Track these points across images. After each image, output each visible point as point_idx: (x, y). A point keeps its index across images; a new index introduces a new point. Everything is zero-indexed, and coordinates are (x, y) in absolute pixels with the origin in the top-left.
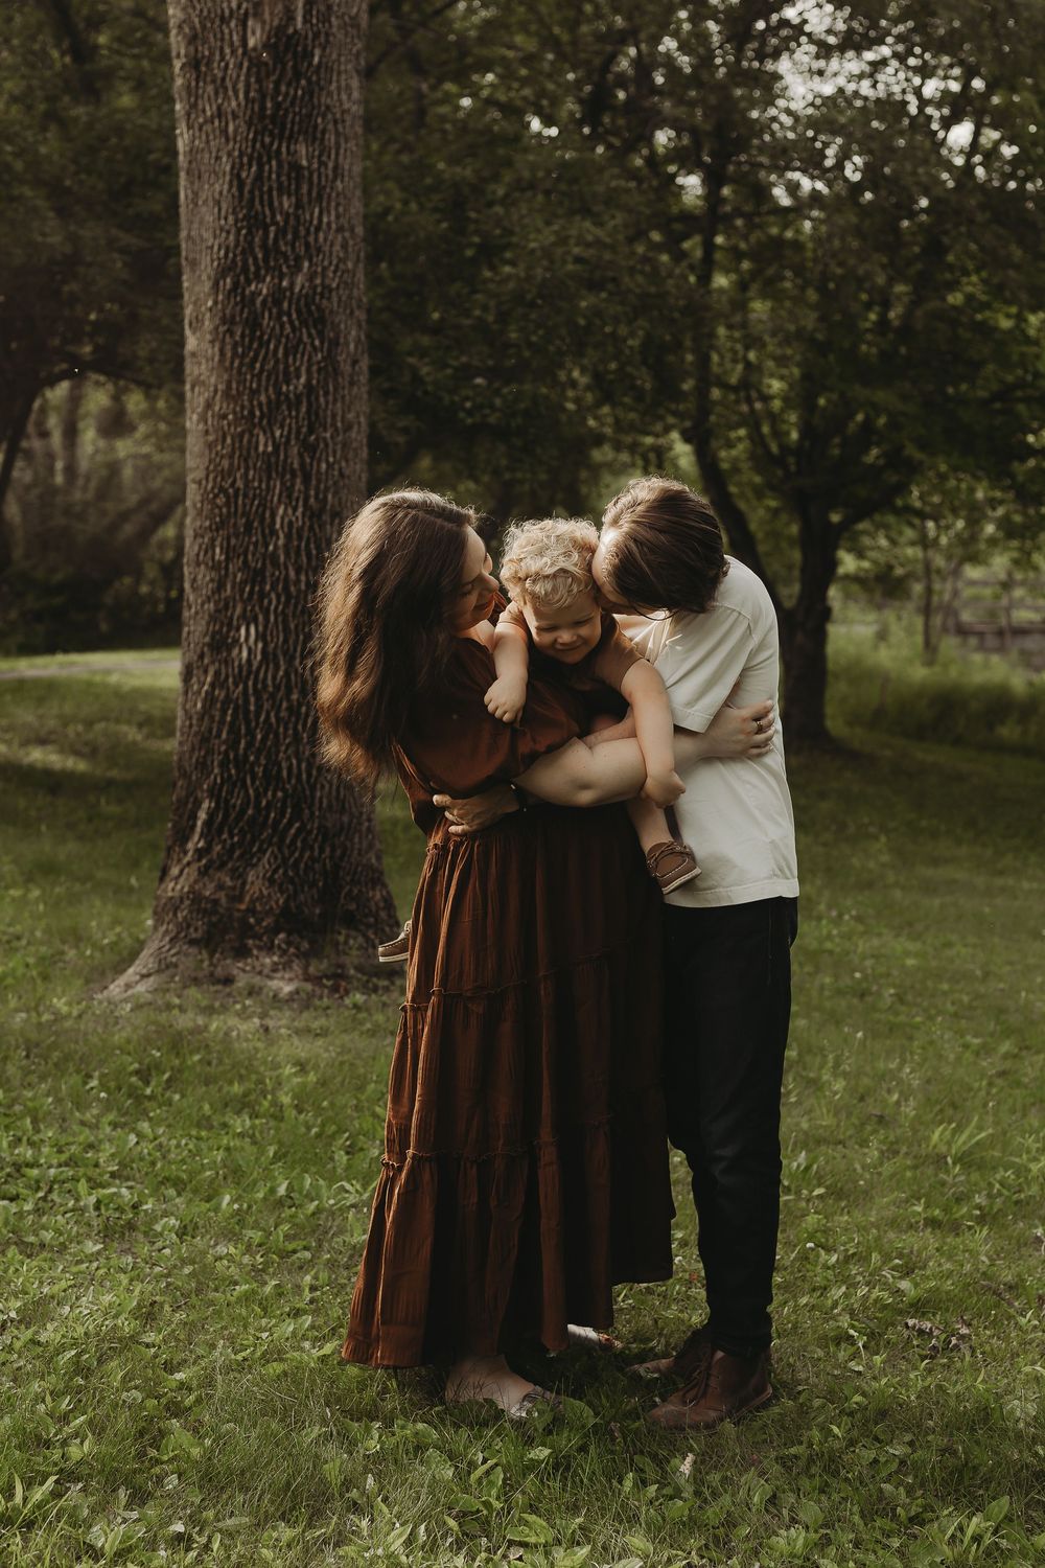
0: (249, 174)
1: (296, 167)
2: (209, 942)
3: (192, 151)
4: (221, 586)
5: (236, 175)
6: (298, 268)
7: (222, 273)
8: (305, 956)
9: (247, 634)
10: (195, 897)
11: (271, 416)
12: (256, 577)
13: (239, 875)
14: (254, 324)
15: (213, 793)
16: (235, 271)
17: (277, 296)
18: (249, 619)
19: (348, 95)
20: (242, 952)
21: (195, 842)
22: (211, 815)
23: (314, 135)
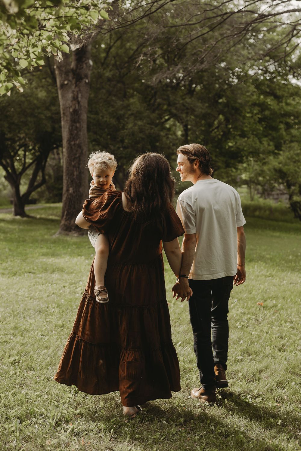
0: (71, 128)
1: (77, 127)
2: (66, 230)
3: (64, 125)
4: (67, 183)
5: (69, 129)
6: (77, 140)
7: (68, 141)
8: (79, 232)
9: (71, 189)
10: (64, 224)
11: (74, 160)
12: (72, 181)
13: (70, 221)
14: (71, 148)
15: (67, 210)
16: (69, 141)
17: (74, 144)
18: (71, 187)
19: (84, 117)
20: (70, 231)
21: (65, 217)
22: (67, 213)
23: (79, 122)
